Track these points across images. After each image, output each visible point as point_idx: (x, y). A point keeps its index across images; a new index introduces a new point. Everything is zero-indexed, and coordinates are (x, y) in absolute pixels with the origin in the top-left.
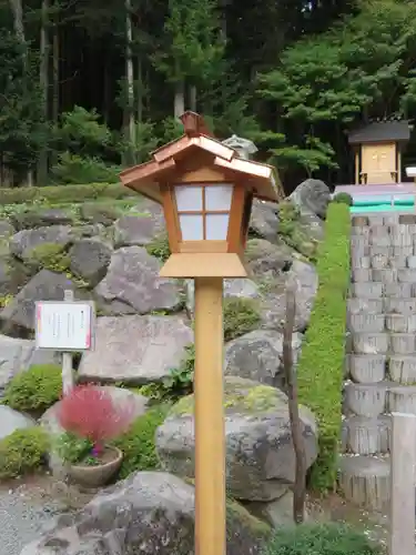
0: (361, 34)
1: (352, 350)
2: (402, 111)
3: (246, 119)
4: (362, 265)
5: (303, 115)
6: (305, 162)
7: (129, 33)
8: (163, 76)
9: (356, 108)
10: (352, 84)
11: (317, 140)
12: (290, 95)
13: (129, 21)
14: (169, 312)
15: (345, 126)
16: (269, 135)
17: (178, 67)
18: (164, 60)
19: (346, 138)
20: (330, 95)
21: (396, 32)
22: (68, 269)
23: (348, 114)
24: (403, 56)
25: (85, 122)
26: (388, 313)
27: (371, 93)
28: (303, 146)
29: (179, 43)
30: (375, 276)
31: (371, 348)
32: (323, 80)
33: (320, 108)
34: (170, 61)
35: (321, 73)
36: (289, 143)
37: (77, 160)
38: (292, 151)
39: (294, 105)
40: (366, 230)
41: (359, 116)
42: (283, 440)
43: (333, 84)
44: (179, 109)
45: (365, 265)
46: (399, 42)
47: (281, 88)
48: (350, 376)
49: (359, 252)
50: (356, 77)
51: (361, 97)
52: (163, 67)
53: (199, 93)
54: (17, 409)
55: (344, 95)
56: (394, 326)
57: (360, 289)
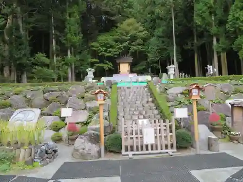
0: (118, 34)
1: (118, 114)
2: (130, 54)
3: (87, 56)
4: (119, 98)
5: (104, 55)
6: (105, 68)
7: (54, 31)
8: (64, 44)
9: (118, 53)
10: (117, 47)
11: (108, 62)
12: (100, 49)
13: (53, 28)
14: (83, 109)
15: (115, 58)
16: (94, 60)
17: (68, 42)
18: (65, 40)
19: (115, 61)
20: (111, 49)
21: (127, 33)
22: (58, 102)
23: (115, 55)
24: (129, 40)
25: (41, 57)
26: (124, 108)
27: (122, 49)
28: (104, 63)
29: (69, 36)
30: (122, 100)
31: (121, 114)
32: (109, 45)
33: (108, 53)
34: (66, 40)
35: (108, 44)
36: (100, 62)
37: (40, 68)
38: (101, 65)
39: (101, 52)
40: (120, 90)
41: (119, 55)
42: (108, 126)
43: (112, 47)
44: (69, 53)
45: (120, 98)
46: (129, 36)
47: (97, 47)
48: (117, 119)
49: (119, 95)
50: (117, 45)
51: (119, 50)
52: (64, 42)
53: (74, 48)
54: (54, 130)
55: (114, 50)
56: (125, 110)
57: (119, 103)
